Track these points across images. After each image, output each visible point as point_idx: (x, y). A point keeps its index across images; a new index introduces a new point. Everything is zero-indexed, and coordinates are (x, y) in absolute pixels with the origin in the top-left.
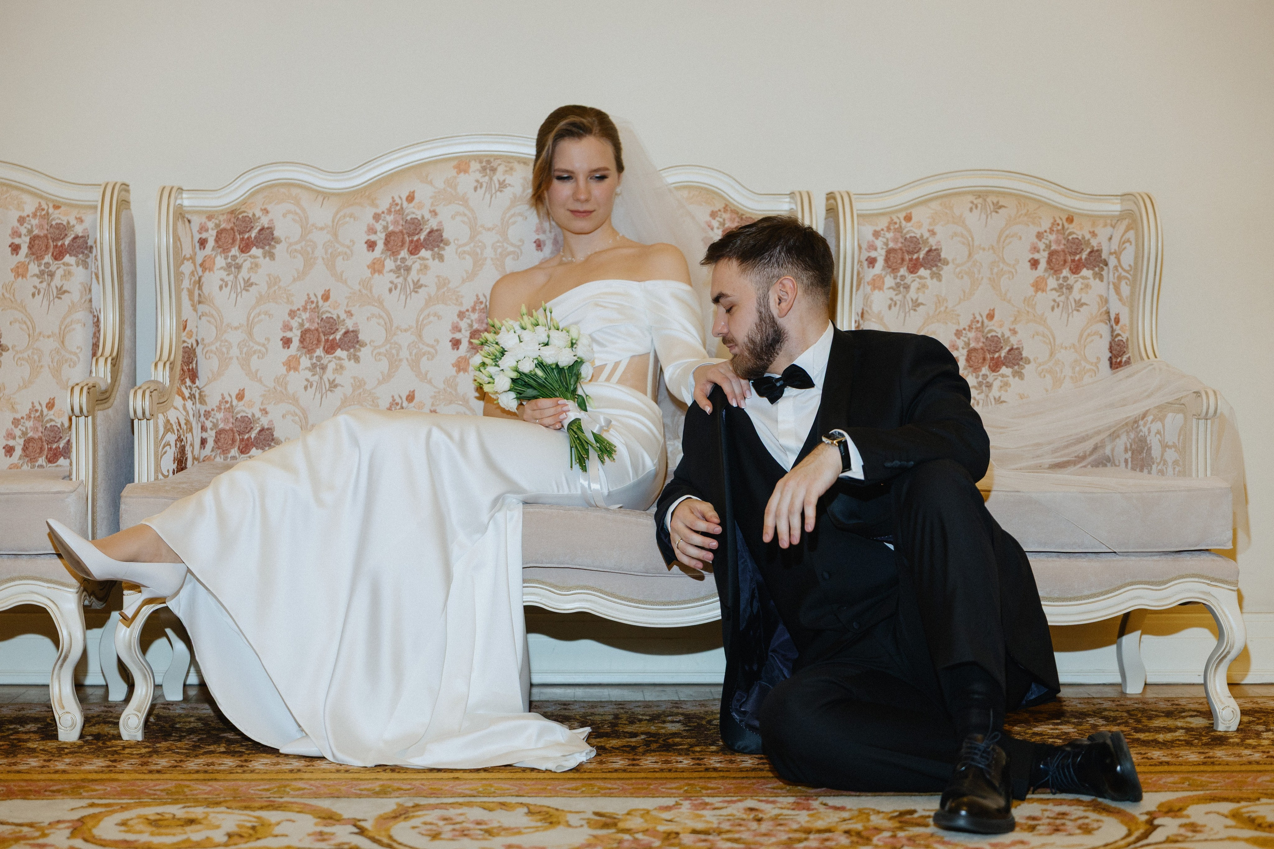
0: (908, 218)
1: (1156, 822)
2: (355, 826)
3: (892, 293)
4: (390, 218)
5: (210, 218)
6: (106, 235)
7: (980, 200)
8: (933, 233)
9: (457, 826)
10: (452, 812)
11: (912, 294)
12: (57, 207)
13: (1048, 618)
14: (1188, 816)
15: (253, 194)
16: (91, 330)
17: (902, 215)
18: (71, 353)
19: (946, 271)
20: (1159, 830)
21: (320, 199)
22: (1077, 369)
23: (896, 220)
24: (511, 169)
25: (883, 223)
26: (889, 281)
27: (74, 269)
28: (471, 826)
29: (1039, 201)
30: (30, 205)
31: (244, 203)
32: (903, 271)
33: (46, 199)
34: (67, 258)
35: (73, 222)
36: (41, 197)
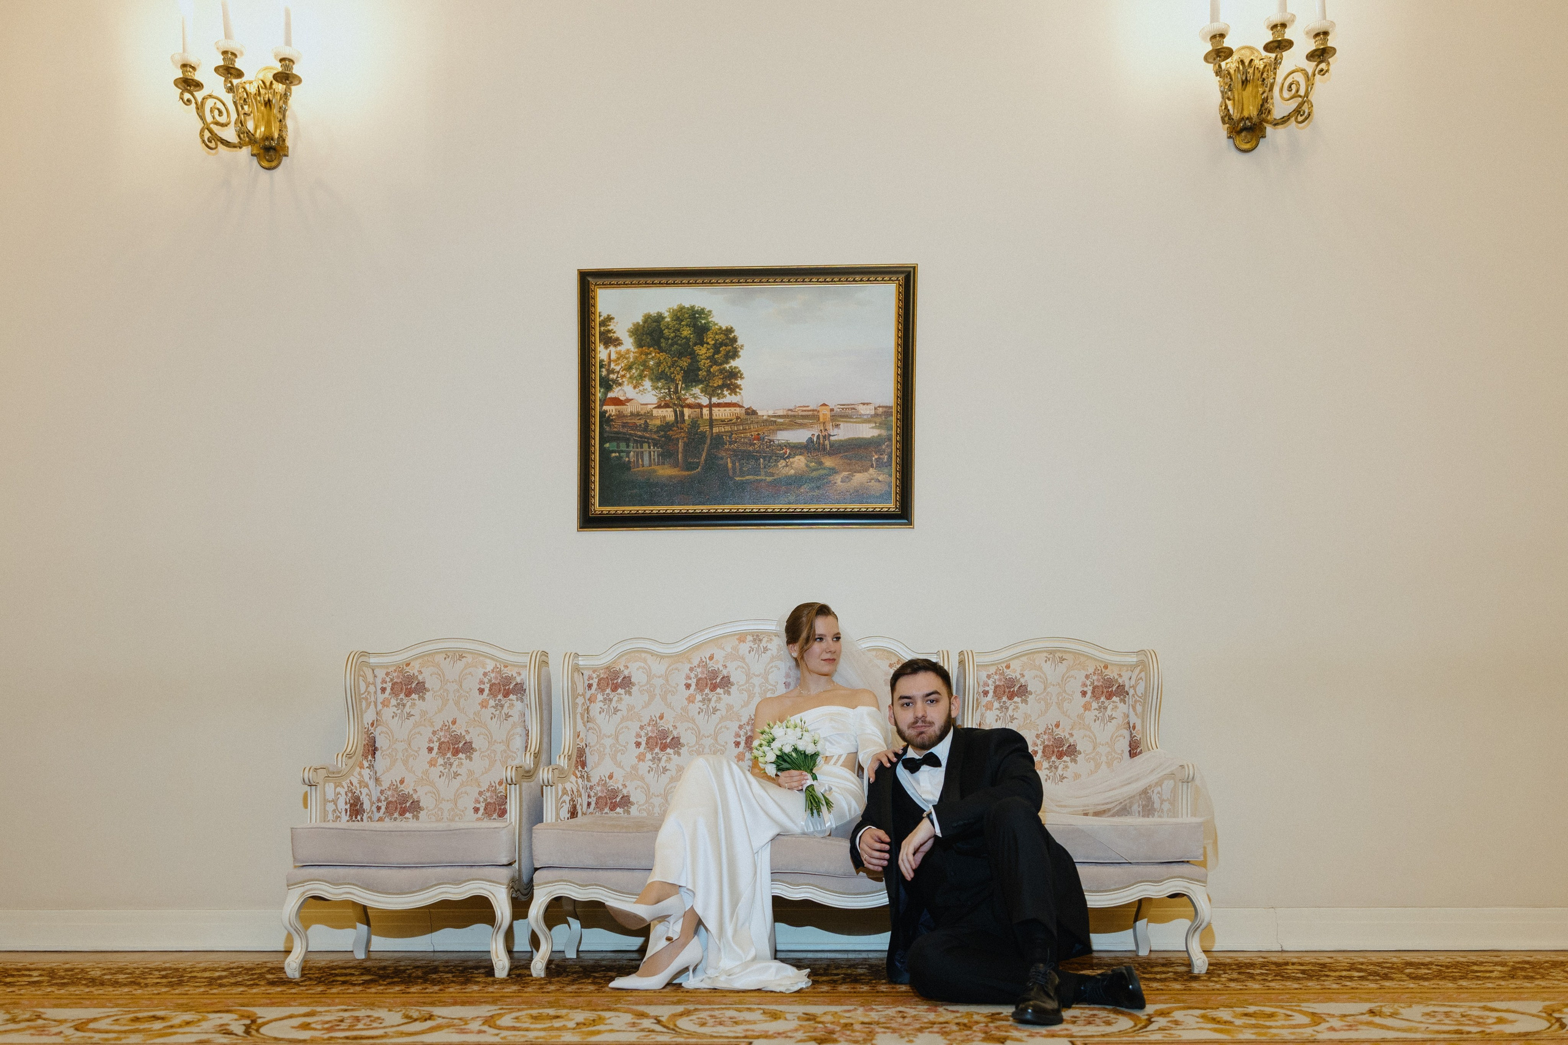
0: (1008, 667)
1: (1152, 1020)
2: (656, 1019)
3: (998, 712)
4: (699, 670)
5: (594, 672)
6: (532, 680)
7: (1051, 656)
8: (1023, 676)
9: (717, 1020)
10: (716, 1013)
11: (1010, 712)
12: (506, 667)
13: (1088, 903)
14: (1173, 1017)
15: (619, 658)
16: (524, 738)
17: (1004, 665)
18: (513, 752)
19: (1031, 698)
20: (1154, 1024)
21: (659, 659)
22: (1110, 757)
23: (1001, 668)
24: (771, 639)
25: (992, 670)
26: (996, 705)
27: (515, 702)
28: (726, 1019)
29: (1087, 656)
30: (490, 665)
31: (614, 663)
32: (1005, 699)
33: (500, 662)
34: (511, 697)
35: (515, 675)
36: (497, 661)
